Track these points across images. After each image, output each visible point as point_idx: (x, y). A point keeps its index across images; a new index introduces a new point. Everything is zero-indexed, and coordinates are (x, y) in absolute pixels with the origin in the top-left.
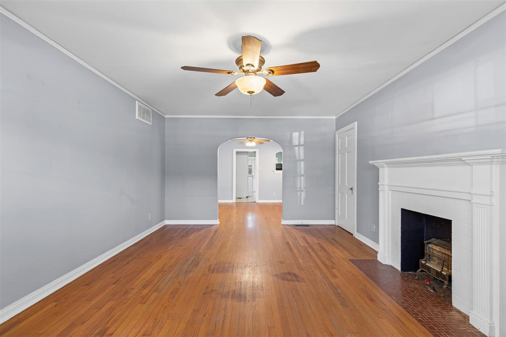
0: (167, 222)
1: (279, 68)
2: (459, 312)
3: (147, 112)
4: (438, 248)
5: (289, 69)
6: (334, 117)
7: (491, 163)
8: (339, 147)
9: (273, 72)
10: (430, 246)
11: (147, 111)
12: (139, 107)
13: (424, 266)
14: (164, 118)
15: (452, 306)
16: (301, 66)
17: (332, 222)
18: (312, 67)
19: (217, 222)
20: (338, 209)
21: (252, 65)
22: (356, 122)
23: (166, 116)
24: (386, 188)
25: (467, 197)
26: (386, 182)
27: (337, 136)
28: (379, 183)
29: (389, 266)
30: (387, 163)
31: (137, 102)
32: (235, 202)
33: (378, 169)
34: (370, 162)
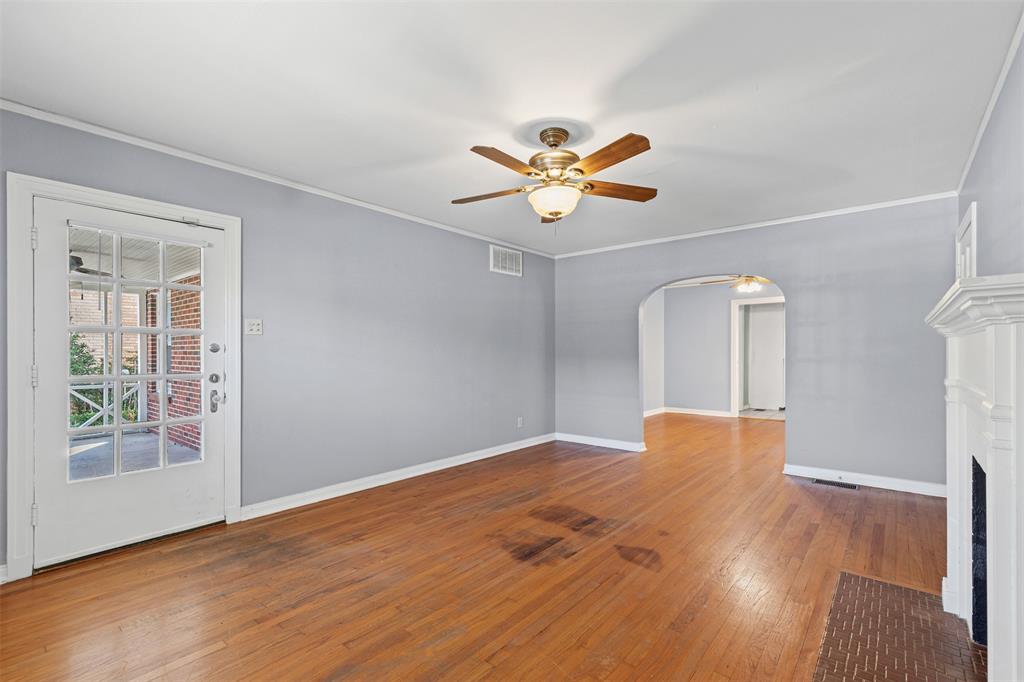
0: (559, 436)
3: (513, 258)
6: (955, 194)
11: (511, 255)
12: (495, 252)
14: (554, 260)
19: (640, 447)
22: (974, 205)
23: (556, 257)
27: (958, 246)
31: (491, 247)
32: (737, 415)
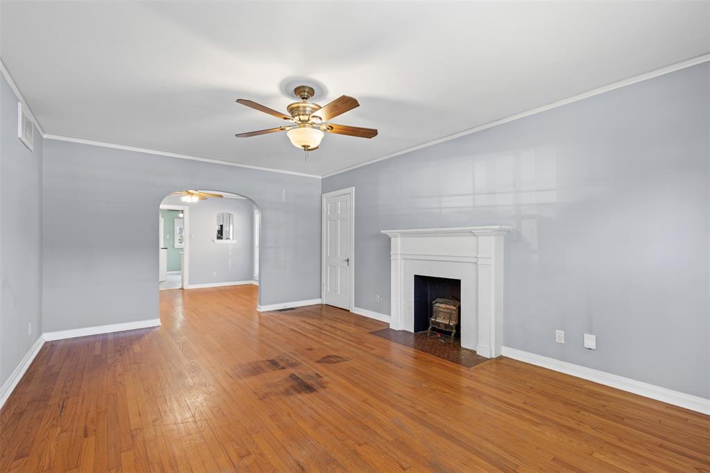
0: (48, 336)
1: (341, 127)
2: (466, 349)
4: (443, 306)
5: (349, 130)
6: (320, 177)
7: (490, 235)
8: (327, 212)
9: (332, 128)
10: (437, 305)
11: (29, 122)
13: (435, 323)
14: (41, 138)
15: (460, 346)
16: (362, 130)
17: (317, 301)
18: (371, 133)
20: (327, 285)
21: (321, 119)
22: (354, 188)
24: (399, 257)
25: (474, 260)
26: (399, 252)
27: (324, 200)
28: (391, 253)
29: (402, 331)
30: (401, 233)
33: (390, 239)
34: (382, 231)
